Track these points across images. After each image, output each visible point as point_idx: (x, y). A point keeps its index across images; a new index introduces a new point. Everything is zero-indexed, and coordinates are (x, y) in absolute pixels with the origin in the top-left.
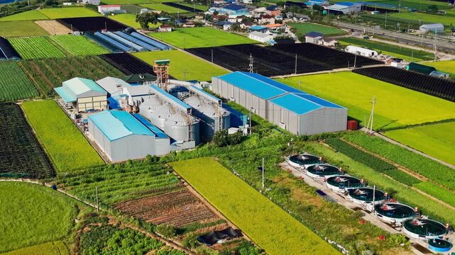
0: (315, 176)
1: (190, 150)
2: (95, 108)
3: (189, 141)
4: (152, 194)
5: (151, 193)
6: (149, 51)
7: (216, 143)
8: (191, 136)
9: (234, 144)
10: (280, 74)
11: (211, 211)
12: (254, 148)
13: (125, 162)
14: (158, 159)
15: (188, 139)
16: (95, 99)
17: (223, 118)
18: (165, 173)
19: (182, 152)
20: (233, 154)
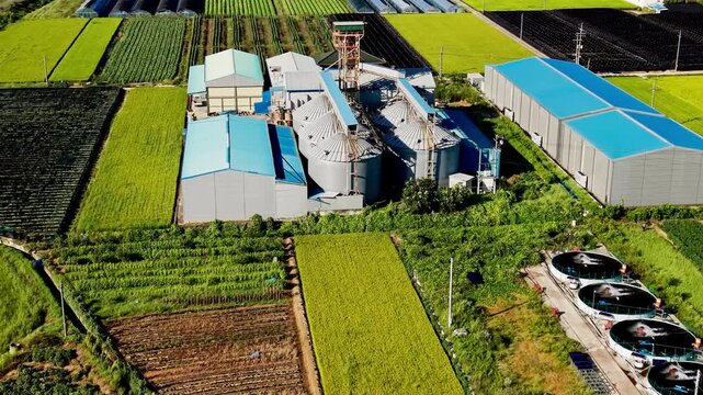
0: (591, 311)
1: (352, 213)
2: (240, 109)
3: (352, 193)
4: (212, 306)
5: (208, 301)
6: (421, 12)
7: (410, 203)
8: (356, 184)
9: (448, 210)
10: (639, 69)
11: (302, 370)
12: (491, 223)
13: (206, 225)
14: (276, 224)
15: (347, 189)
16: (241, 92)
17: (438, 151)
18: (269, 258)
19: (332, 217)
20: (437, 233)
